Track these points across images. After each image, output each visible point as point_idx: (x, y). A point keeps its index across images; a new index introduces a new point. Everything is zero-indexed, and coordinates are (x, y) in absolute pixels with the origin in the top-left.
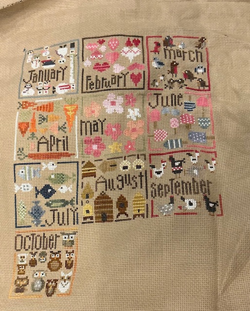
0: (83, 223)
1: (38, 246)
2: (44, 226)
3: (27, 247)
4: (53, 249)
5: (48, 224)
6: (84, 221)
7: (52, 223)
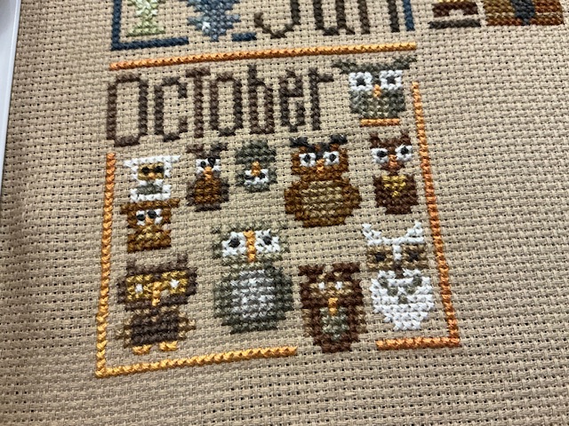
0: (434, 25)
1: (227, 120)
2: (251, 37)
3: (171, 126)
4: (306, 132)
5: (267, 30)
6: (439, 19)
7: (289, 28)
